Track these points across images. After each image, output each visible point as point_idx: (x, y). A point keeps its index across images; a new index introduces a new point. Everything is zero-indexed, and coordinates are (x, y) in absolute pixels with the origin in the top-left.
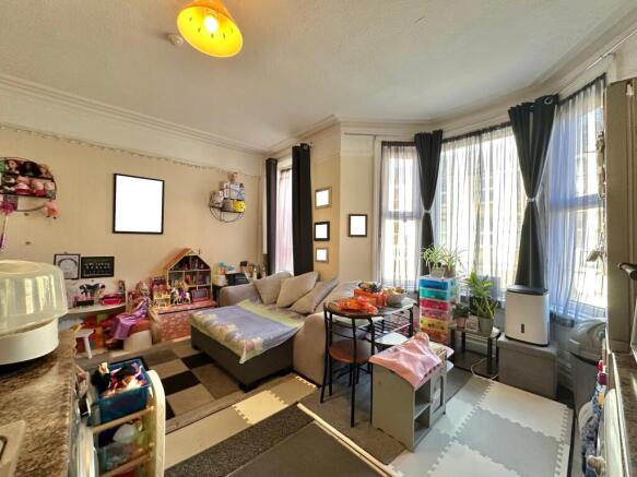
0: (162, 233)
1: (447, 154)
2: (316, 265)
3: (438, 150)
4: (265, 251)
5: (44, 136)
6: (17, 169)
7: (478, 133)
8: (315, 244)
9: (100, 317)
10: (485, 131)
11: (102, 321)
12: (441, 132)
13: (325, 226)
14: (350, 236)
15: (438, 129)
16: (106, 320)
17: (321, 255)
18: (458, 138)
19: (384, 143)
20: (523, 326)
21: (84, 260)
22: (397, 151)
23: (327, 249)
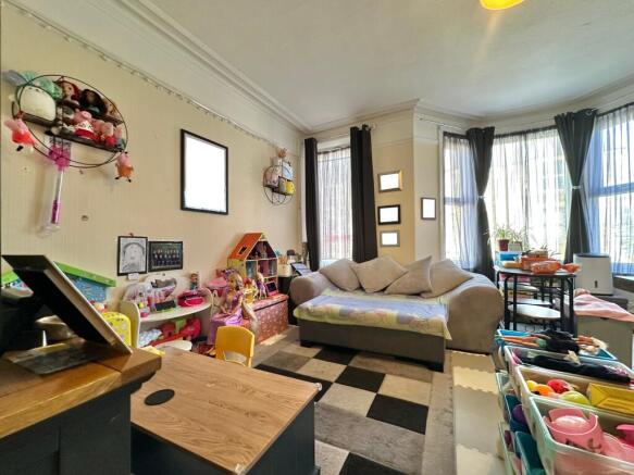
0: (226, 213)
1: (497, 149)
2: (380, 251)
3: (491, 144)
4: (305, 239)
5: (103, 56)
6: (73, 97)
7: (523, 133)
8: (379, 228)
9: (179, 324)
10: (529, 131)
11: (181, 330)
12: (493, 128)
13: (396, 209)
14: (422, 218)
15: (490, 126)
16: (186, 327)
17: (388, 239)
18: (505, 136)
19: (445, 134)
20: (596, 282)
21: (152, 246)
22: (455, 142)
23: (398, 232)
